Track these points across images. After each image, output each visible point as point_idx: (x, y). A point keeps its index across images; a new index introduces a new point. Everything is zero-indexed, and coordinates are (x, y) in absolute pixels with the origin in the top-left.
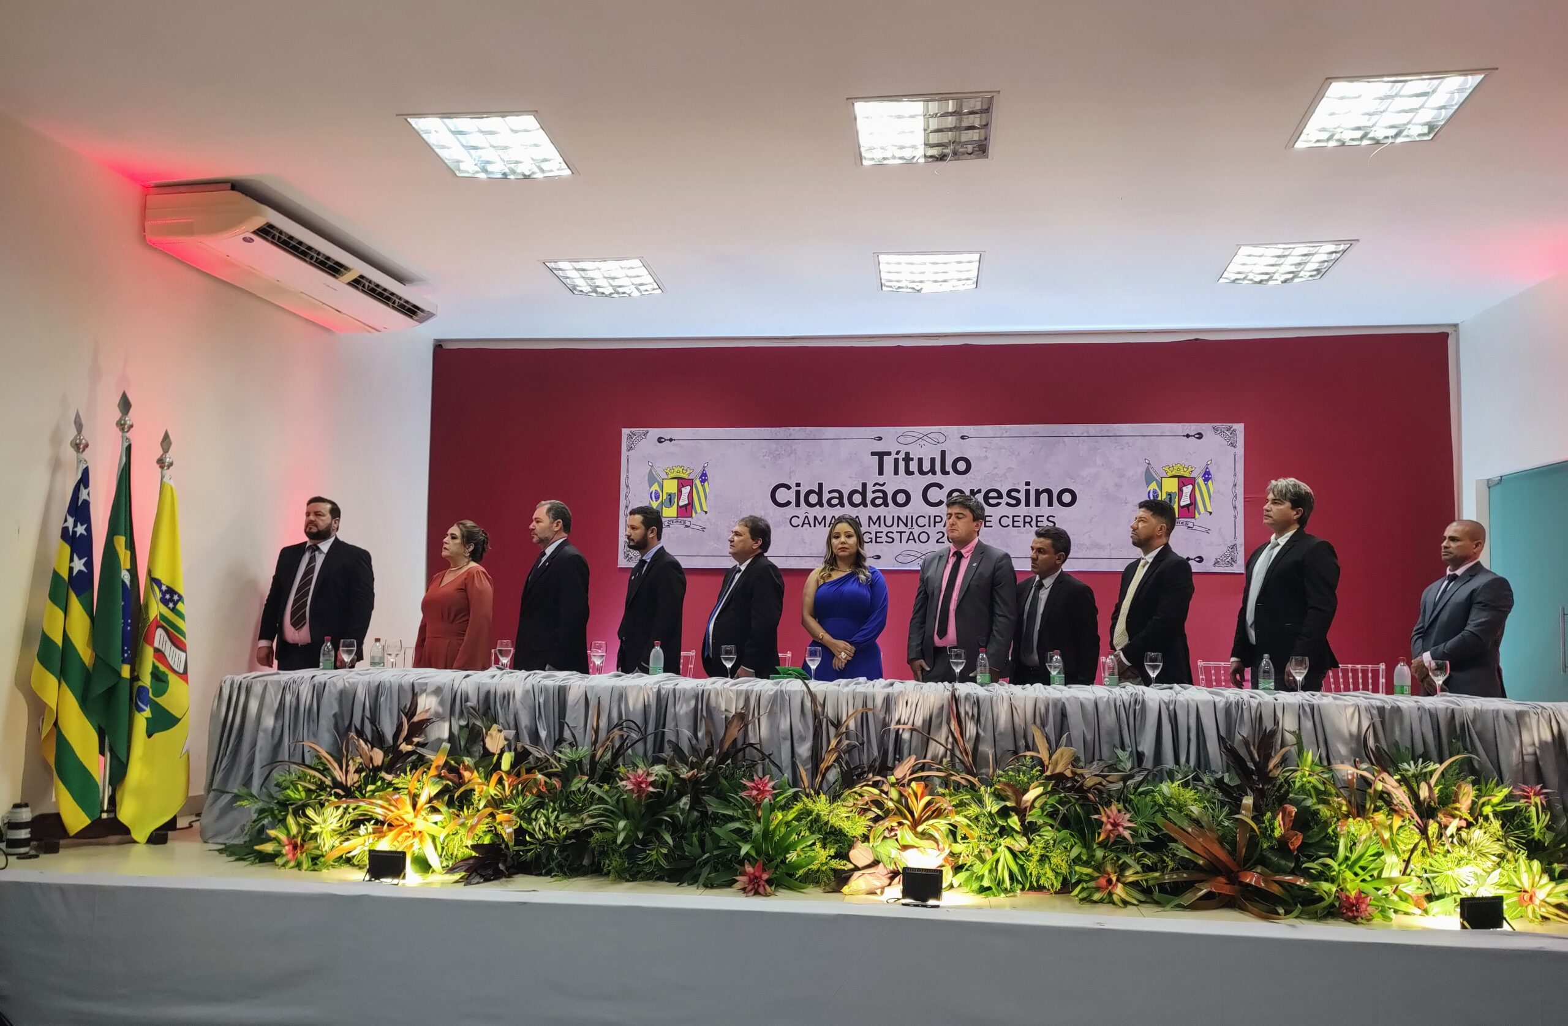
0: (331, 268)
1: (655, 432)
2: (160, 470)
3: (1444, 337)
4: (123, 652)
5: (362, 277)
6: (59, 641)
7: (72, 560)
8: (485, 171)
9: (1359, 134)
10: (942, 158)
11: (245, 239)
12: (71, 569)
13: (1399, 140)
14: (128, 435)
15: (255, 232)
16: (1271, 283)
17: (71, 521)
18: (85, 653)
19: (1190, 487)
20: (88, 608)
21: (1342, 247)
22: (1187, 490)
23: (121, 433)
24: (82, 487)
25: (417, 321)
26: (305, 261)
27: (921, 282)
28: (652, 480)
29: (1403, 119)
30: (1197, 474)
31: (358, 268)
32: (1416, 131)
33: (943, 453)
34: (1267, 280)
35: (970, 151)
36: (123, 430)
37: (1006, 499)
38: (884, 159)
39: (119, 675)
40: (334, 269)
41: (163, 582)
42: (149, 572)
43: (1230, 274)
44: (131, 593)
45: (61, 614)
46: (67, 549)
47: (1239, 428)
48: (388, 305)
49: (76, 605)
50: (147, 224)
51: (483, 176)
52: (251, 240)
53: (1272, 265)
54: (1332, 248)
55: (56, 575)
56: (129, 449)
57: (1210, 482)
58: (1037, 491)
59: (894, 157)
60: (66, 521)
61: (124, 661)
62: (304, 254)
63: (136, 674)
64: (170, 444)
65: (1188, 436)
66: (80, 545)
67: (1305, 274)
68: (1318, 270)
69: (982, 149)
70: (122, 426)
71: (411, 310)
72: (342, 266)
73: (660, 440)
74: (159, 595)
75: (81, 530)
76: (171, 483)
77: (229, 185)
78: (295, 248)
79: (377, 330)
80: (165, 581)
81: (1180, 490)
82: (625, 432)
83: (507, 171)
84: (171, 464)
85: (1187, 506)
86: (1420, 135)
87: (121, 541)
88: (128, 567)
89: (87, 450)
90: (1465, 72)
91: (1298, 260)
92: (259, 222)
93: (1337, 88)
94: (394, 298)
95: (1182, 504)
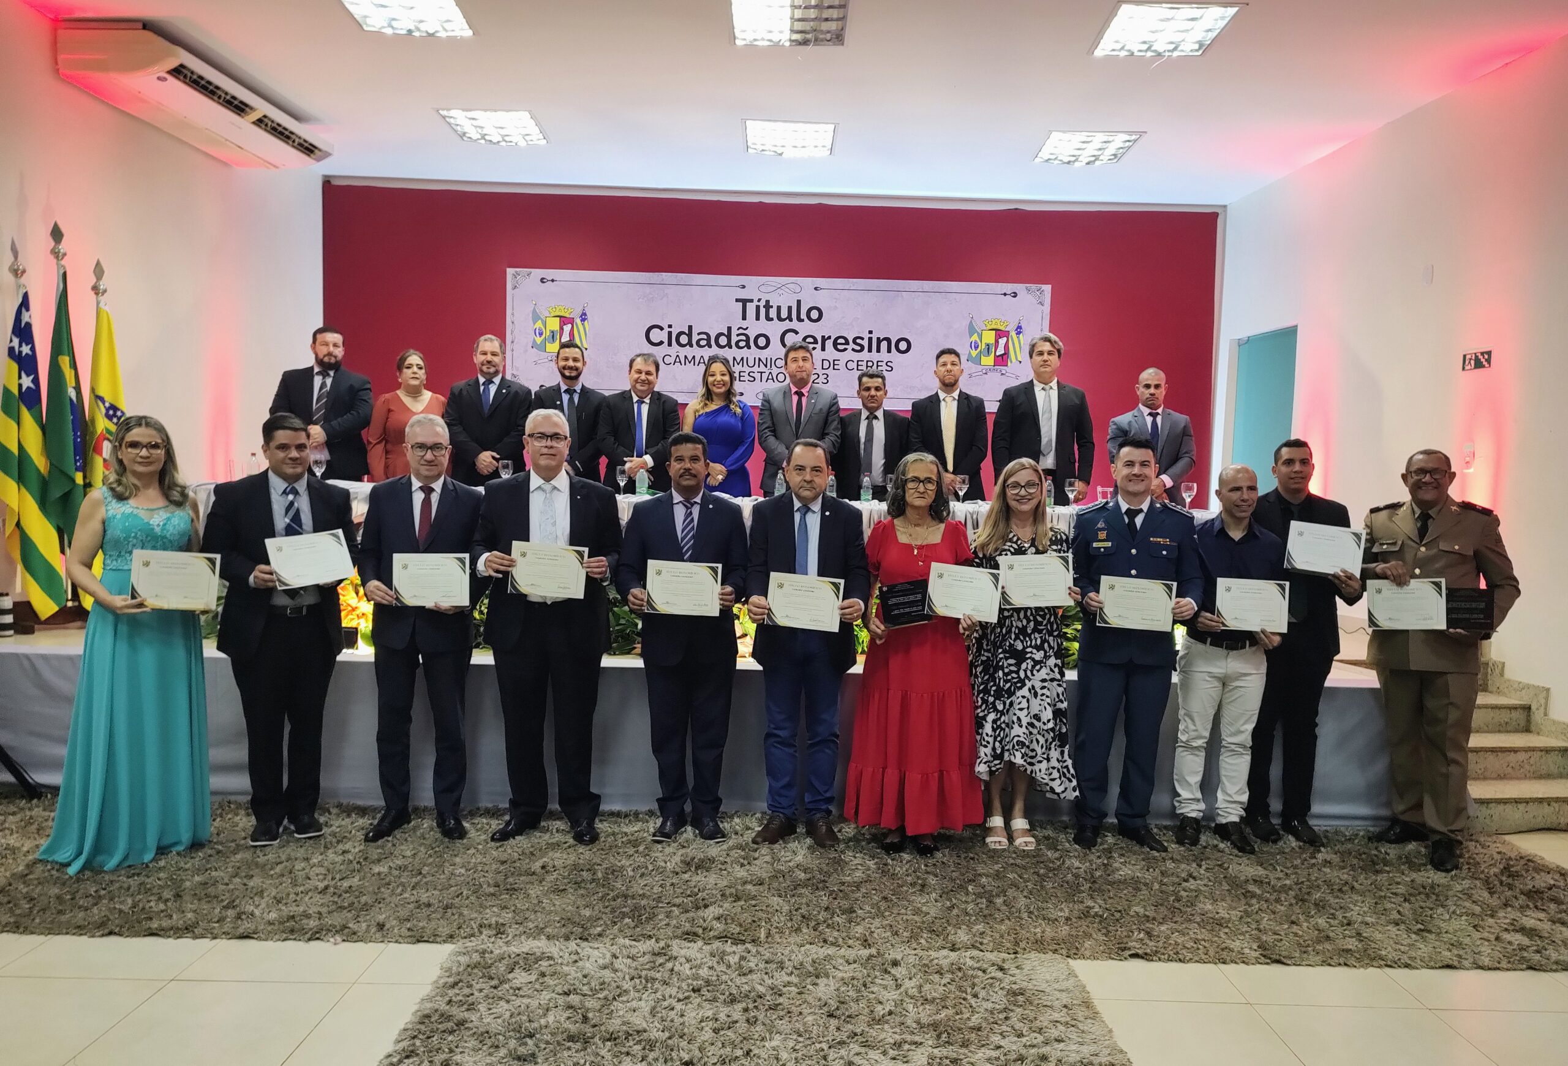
0: (236, 107)
1: (538, 273)
2: (95, 296)
3: (1214, 216)
4: (76, 461)
5: (265, 116)
6: (15, 450)
7: (20, 377)
8: (390, 26)
9: (1145, 47)
10: (805, 42)
11: (159, 78)
12: (20, 386)
13: (1176, 54)
14: (63, 262)
15: (169, 72)
16: (1077, 164)
17: (16, 341)
18: (39, 461)
19: (1005, 339)
20: (38, 419)
21: (1134, 137)
22: (1003, 341)
23: (55, 261)
24: (23, 310)
25: (314, 159)
26: (213, 100)
27: (783, 146)
28: (536, 317)
29: (1176, 38)
30: (1012, 329)
31: (262, 108)
32: (1189, 47)
33: (799, 302)
34: (1074, 161)
35: (828, 38)
36: (57, 257)
37: (852, 346)
38: (755, 40)
39: (73, 481)
40: (239, 108)
41: (106, 399)
42: (93, 390)
43: (1045, 154)
44: (77, 408)
45: (15, 426)
46: (15, 367)
47: (1047, 288)
48: (288, 143)
49: (26, 415)
50: (61, 57)
51: (389, 31)
52: (164, 79)
53: (1079, 149)
54: (1127, 138)
55: (7, 391)
56: (65, 275)
57: (1021, 335)
58: (878, 339)
59: (763, 39)
60: (11, 341)
61: (77, 469)
62: (213, 93)
63: (88, 481)
64: (102, 272)
65: (1005, 294)
66: (27, 364)
67: (1105, 157)
68: (1115, 155)
69: (838, 38)
70: (57, 254)
71: (308, 149)
72: (246, 105)
73: (543, 280)
75: (26, 349)
76: (106, 308)
77: (140, 26)
78: (205, 88)
79: (275, 166)
80: (109, 399)
81: (997, 342)
82: (510, 271)
83: (412, 28)
84: (105, 291)
85: (1002, 355)
86: (1192, 51)
87: (64, 361)
88: (74, 385)
89: (25, 275)
90: (1226, 5)
91: (1100, 146)
92: (173, 64)
93: (1126, 9)
94: (293, 137)
95: (998, 354)
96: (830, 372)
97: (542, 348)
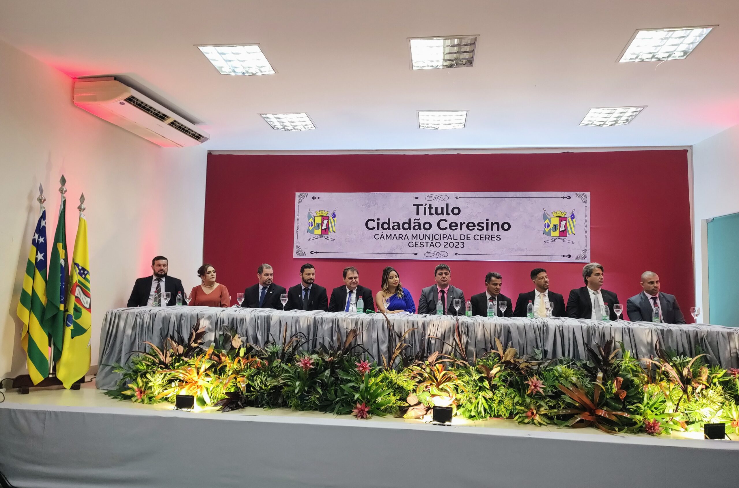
0: (160, 117)
1: (311, 194)
2: (79, 212)
3: (685, 152)
4: (61, 298)
5: (175, 121)
6: (30, 292)
7: (37, 254)
8: (234, 72)
9: (651, 56)
10: (451, 66)
11: (121, 103)
12: (36, 259)
13: (670, 59)
14: (64, 195)
15: (125, 100)
16: (604, 126)
17: (37, 236)
18: (43, 298)
19: (565, 222)
20: (44, 277)
21: (639, 109)
22: (563, 223)
23: (61, 194)
24: (42, 220)
25: (201, 142)
26: (148, 113)
27: (438, 124)
28: (309, 217)
29: (672, 49)
30: (568, 216)
31: (173, 117)
32: (678, 54)
33: (447, 205)
34: (603, 125)
35: (464, 63)
36: (62, 193)
37: (477, 227)
38: (424, 67)
39: (58, 309)
40: (162, 117)
41: (80, 264)
42: (74, 260)
43: (585, 122)
44: (65, 270)
45: (31, 280)
46: (35, 249)
47: (588, 194)
48: (187, 134)
49: (38, 275)
50: (75, 96)
51: (233, 74)
52: (123, 104)
53: (606, 118)
54: (634, 109)
55: (29, 262)
56: (65, 201)
57: (574, 219)
58: (492, 223)
59: (428, 66)
60: (34, 236)
61: (61, 302)
62: (148, 110)
63: (66, 308)
64: (84, 199)
65: (564, 198)
66: (41, 247)
68: (627, 120)
69: (470, 62)
70: (61, 191)
71: (198, 137)
72: (165, 116)
73: (314, 198)
74: (78, 271)
75: (41, 240)
76: (85, 218)
77: (114, 78)
78: (144, 107)
79: (181, 146)
80: (81, 264)
81: (560, 223)
82: (297, 194)
83: (245, 71)
84: (84, 209)
85: (563, 231)
86: (679, 56)
87: (60, 245)
88: (64, 258)
89: (45, 202)
90: (703, 27)
91: (618, 115)
92: (127, 95)
93: (641, 34)
94: (189, 131)
95: (561, 230)
96: (465, 241)
97: (313, 232)
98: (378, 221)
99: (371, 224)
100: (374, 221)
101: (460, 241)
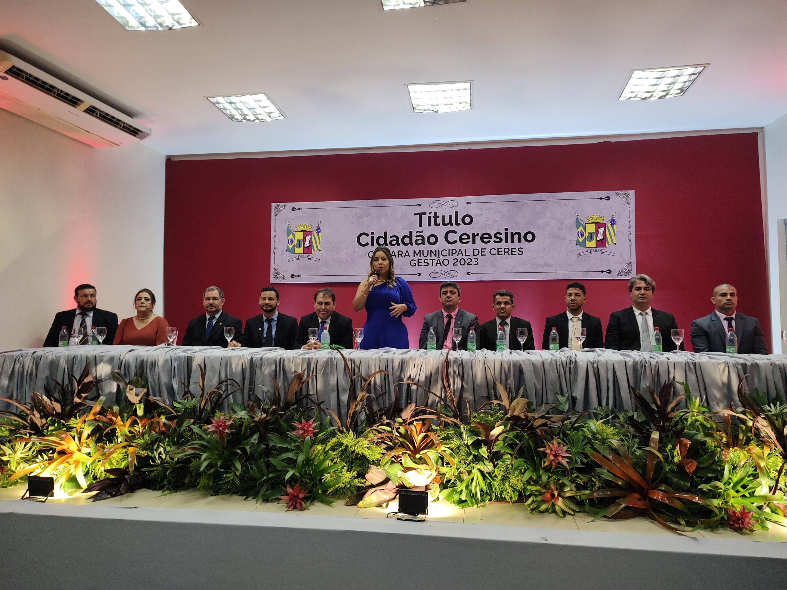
0: (70, 100)
1: (290, 205)
3: (756, 135)
5: (94, 107)
8: (144, 25)
16: (652, 99)
19: (603, 229)
21: (698, 70)
22: (601, 230)
25: (139, 138)
28: (289, 232)
30: (607, 221)
33: (456, 213)
34: (650, 97)
37: (493, 239)
43: (626, 94)
47: (632, 193)
51: (143, 29)
52: (3, 77)
53: (653, 85)
54: (691, 70)
57: (614, 225)
58: (512, 233)
67: (673, 92)
68: (682, 89)
71: (135, 132)
72: (78, 100)
73: (293, 209)
79: (117, 145)
81: (597, 231)
82: (274, 205)
83: (157, 24)
85: (601, 240)
91: (670, 81)
92: (7, 65)
94: (120, 123)
95: (598, 239)
96: (479, 257)
97: (293, 251)
98: (373, 235)
99: (364, 240)
100: (367, 235)
101: (472, 257)
